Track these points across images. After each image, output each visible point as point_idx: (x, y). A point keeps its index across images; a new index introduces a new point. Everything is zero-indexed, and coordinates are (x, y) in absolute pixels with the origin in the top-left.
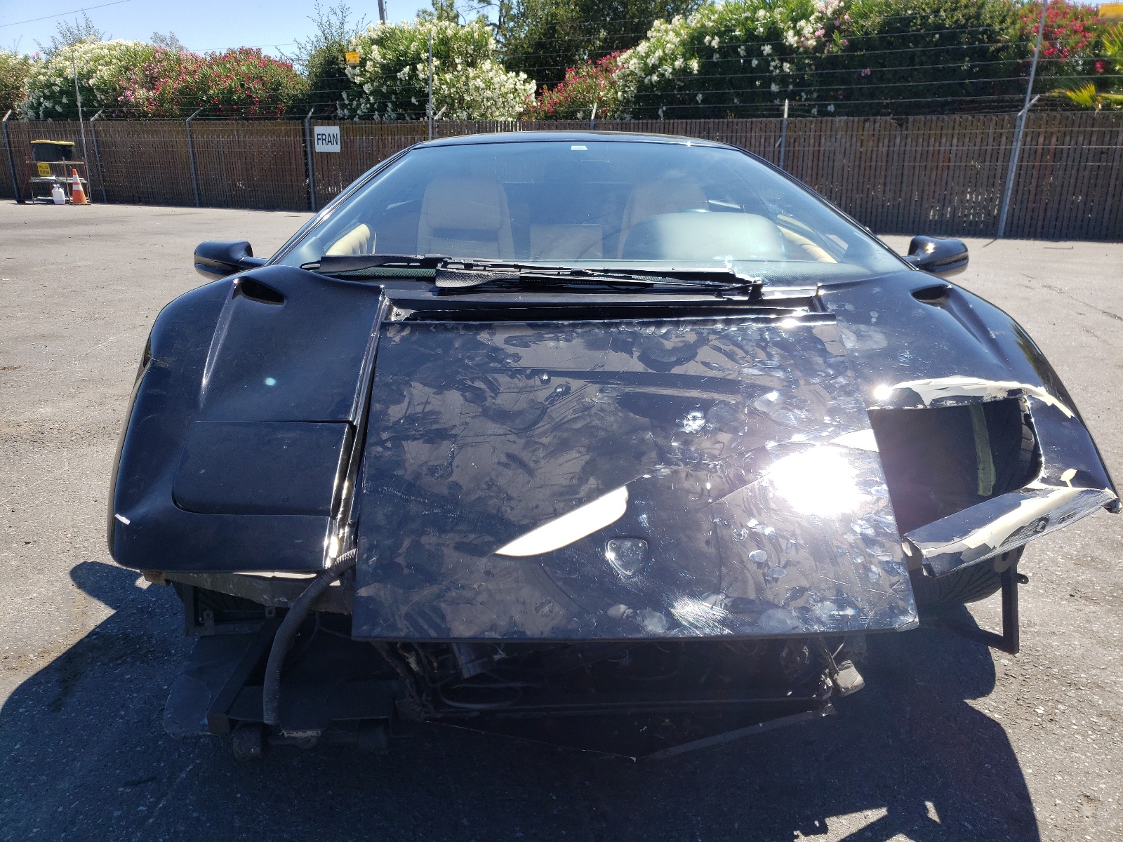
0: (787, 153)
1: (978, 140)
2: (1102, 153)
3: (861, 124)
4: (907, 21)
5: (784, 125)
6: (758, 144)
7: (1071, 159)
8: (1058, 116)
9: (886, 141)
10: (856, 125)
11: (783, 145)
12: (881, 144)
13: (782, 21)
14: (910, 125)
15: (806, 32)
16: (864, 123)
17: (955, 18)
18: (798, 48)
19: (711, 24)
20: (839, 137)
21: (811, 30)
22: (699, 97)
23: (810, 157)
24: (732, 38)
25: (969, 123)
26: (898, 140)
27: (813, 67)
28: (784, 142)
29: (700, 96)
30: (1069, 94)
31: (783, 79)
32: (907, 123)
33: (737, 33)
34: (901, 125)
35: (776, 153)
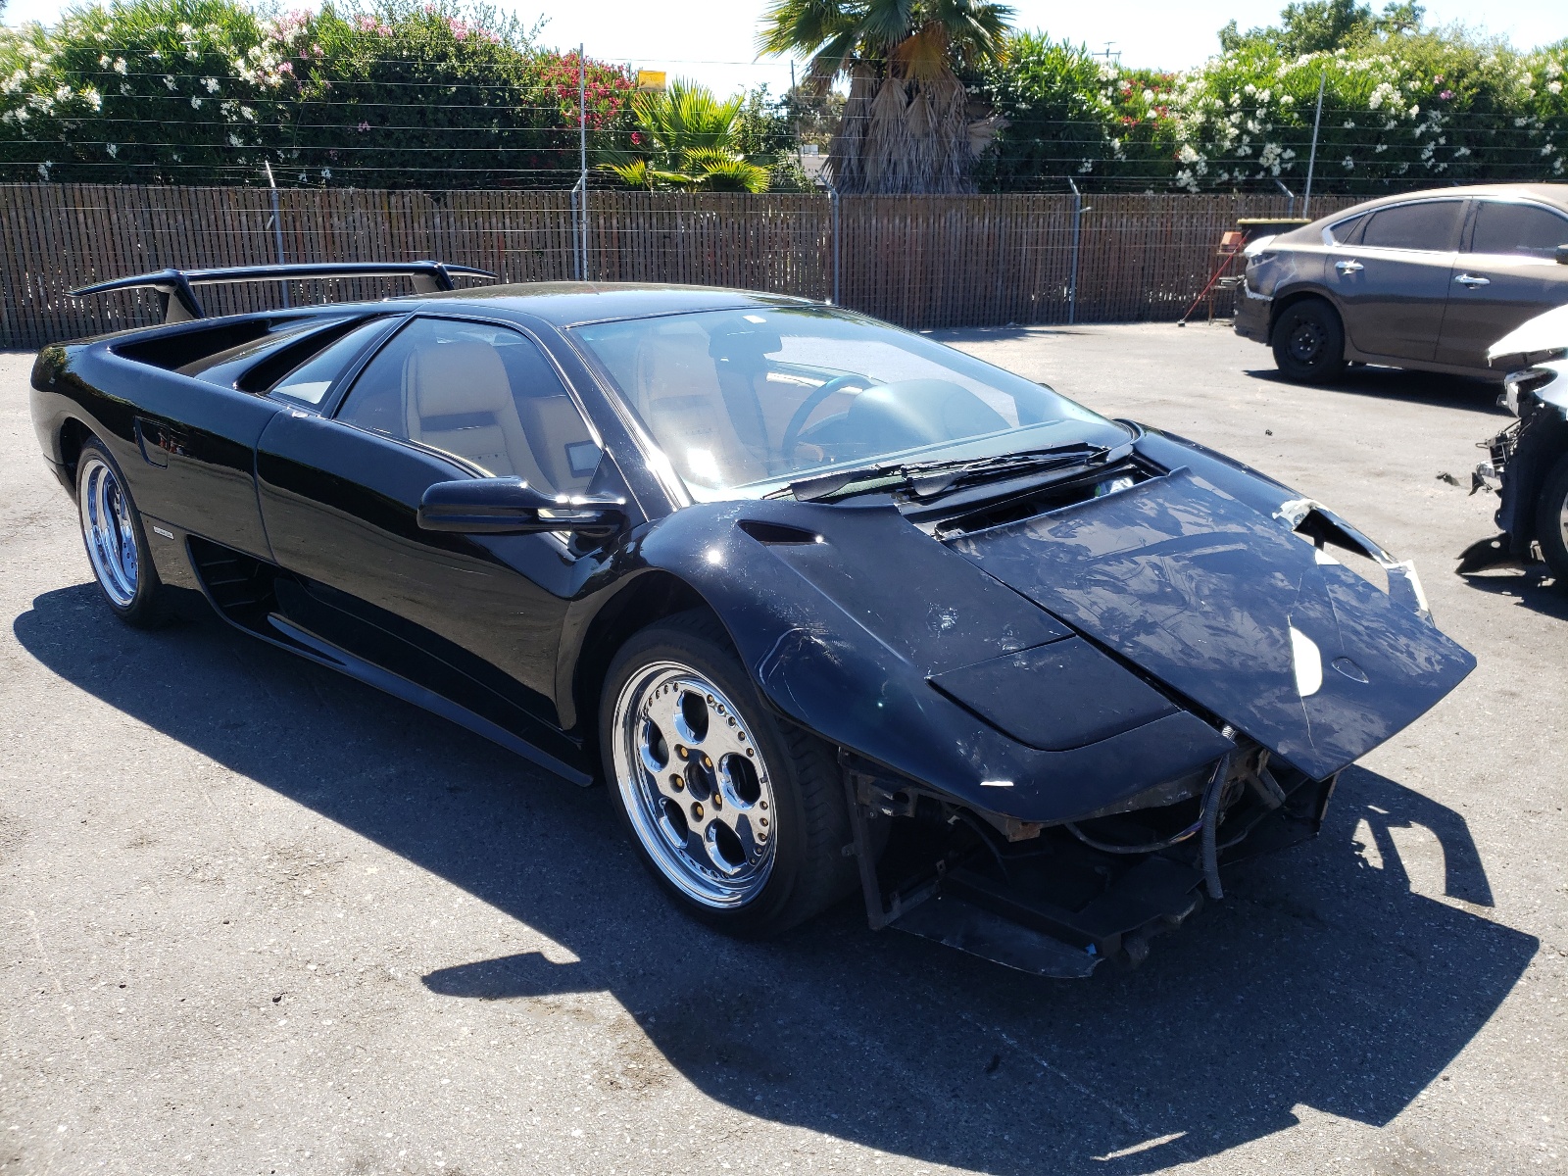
0: (285, 236)
1: (534, 221)
2: (665, 237)
3: (384, 198)
4: (407, 65)
5: (275, 198)
6: (236, 223)
7: (635, 244)
8: (614, 194)
9: (423, 220)
10: (378, 200)
11: (278, 225)
12: (416, 225)
13: (222, 44)
14: (449, 201)
15: (266, 64)
16: (388, 197)
17: (467, 69)
18: (257, 86)
19: (104, 37)
20: (357, 215)
21: (273, 63)
22: (112, 149)
23: (322, 243)
24: (147, 62)
25: (519, 200)
26: (437, 220)
27: (288, 115)
28: (277, 220)
29: (113, 147)
30: (617, 170)
31: (246, 130)
32: (445, 198)
33: (156, 55)
34: (438, 200)
35: (269, 239)
